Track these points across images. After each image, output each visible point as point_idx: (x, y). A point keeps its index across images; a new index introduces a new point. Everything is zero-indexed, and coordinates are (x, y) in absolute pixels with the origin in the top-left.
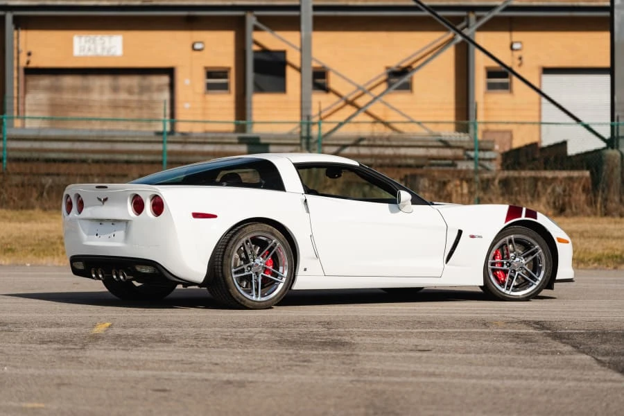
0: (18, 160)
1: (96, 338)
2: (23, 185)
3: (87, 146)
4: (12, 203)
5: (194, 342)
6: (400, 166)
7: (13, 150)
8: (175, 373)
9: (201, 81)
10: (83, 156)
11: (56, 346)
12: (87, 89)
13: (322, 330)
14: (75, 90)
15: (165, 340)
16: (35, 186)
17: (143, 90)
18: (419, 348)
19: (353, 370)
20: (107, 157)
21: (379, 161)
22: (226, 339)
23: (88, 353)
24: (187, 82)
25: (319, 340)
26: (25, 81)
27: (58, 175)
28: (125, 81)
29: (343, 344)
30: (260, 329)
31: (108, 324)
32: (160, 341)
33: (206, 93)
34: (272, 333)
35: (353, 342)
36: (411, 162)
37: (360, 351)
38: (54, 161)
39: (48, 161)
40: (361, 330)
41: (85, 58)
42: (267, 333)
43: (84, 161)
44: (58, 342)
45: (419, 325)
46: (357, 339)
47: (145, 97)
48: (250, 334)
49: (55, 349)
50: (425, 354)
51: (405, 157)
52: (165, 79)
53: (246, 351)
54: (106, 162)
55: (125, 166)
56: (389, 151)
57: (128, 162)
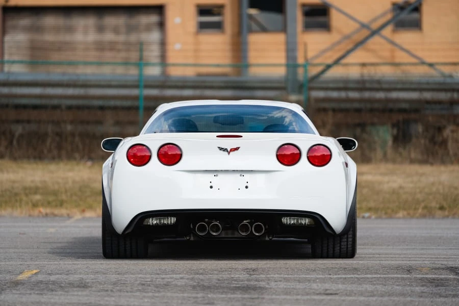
1: (17, 284)
3: (59, 91)
5: (110, 287)
6: (391, 111)
9: (192, 20)
12: (70, 29)
13: (244, 276)
15: (84, 286)
16: (4, 133)
17: (130, 29)
21: (369, 106)
22: (143, 285)
24: (178, 20)
25: (235, 285)
26: (4, 21)
27: (28, 122)
28: (111, 21)
31: (35, 271)
32: (79, 287)
33: (198, 33)
36: (404, 106)
38: (25, 107)
39: (17, 107)
40: (282, 276)
42: (188, 279)
43: (55, 107)
47: (133, 38)
48: (169, 280)
51: (398, 101)
52: (154, 18)
55: (100, 113)
56: (380, 95)
57: (102, 108)
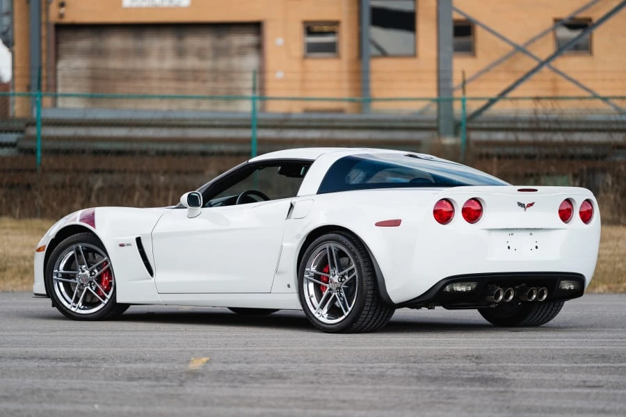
0: (56, 152)
1: (194, 375)
2: (63, 186)
3: (150, 133)
4: (49, 211)
5: (313, 378)
6: (572, 157)
7: (49, 138)
8: (297, 411)
9: (298, 40)
10: (144, 146)
11: (147, 383)
12: (141, 53)
13: (468, 365)
14: (125, 53)
15: (280, 377)
16: (79, 186)
17: (219, 52)
18: (588, 384)
19: (508, 408)
20: (176, 147)
21: (545, 151)
22: (352, 375)
23: (189, 390)
24: (280, 41)
25: (466, 376)
26: (57, 42)
27: (111, 172)
28: (194, 42)
29: (495, 380)
30: (393, 364)
31: (205, 359)
32: (272, 378)
33: (305, 57)
34: (408, 368)
35: (508, 377)
36: (589, 151)
37: (516, 387)
38: (106, 153)
39: (96, 152)
40: (517, 364)
41: (139, 9)
42: (403, 368)
44: (149, 379)
45: (590, 359)
46: (513, 375)
47: (222, 64)
48: (380, 370)
49: (148, 386)
50: (595, 391)
51: (580, 144)
52: (249, 39)
53: (378, 387)
54: (173, 154)
55: (201, 159)
56: (558, 137)
57: (204, 154)
